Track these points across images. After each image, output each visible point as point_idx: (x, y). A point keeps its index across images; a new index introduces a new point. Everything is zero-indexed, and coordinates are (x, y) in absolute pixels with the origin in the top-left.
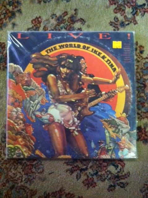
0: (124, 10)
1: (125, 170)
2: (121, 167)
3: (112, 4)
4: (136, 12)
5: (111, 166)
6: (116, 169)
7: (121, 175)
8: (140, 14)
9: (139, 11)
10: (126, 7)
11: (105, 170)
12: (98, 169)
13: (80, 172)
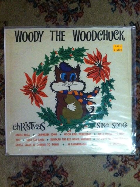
0: (55, 17)
1: (68, 180)
2: (65, 177)
3: (43, 12)
4: (69, 18)
5: (54, 177)
6: (60, 179)
7: (65, 184)
8: (73, 20)
9: (72, 16)
10: (58, 13)
11: (49, 181)
12: (42, 181)
13: (25, 185)
